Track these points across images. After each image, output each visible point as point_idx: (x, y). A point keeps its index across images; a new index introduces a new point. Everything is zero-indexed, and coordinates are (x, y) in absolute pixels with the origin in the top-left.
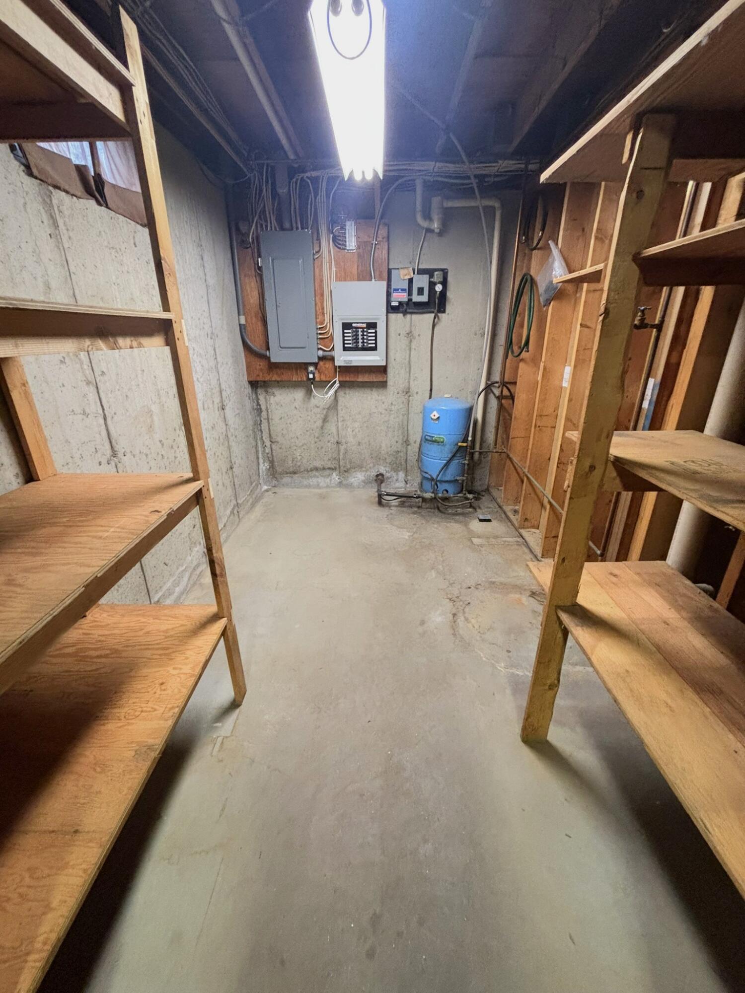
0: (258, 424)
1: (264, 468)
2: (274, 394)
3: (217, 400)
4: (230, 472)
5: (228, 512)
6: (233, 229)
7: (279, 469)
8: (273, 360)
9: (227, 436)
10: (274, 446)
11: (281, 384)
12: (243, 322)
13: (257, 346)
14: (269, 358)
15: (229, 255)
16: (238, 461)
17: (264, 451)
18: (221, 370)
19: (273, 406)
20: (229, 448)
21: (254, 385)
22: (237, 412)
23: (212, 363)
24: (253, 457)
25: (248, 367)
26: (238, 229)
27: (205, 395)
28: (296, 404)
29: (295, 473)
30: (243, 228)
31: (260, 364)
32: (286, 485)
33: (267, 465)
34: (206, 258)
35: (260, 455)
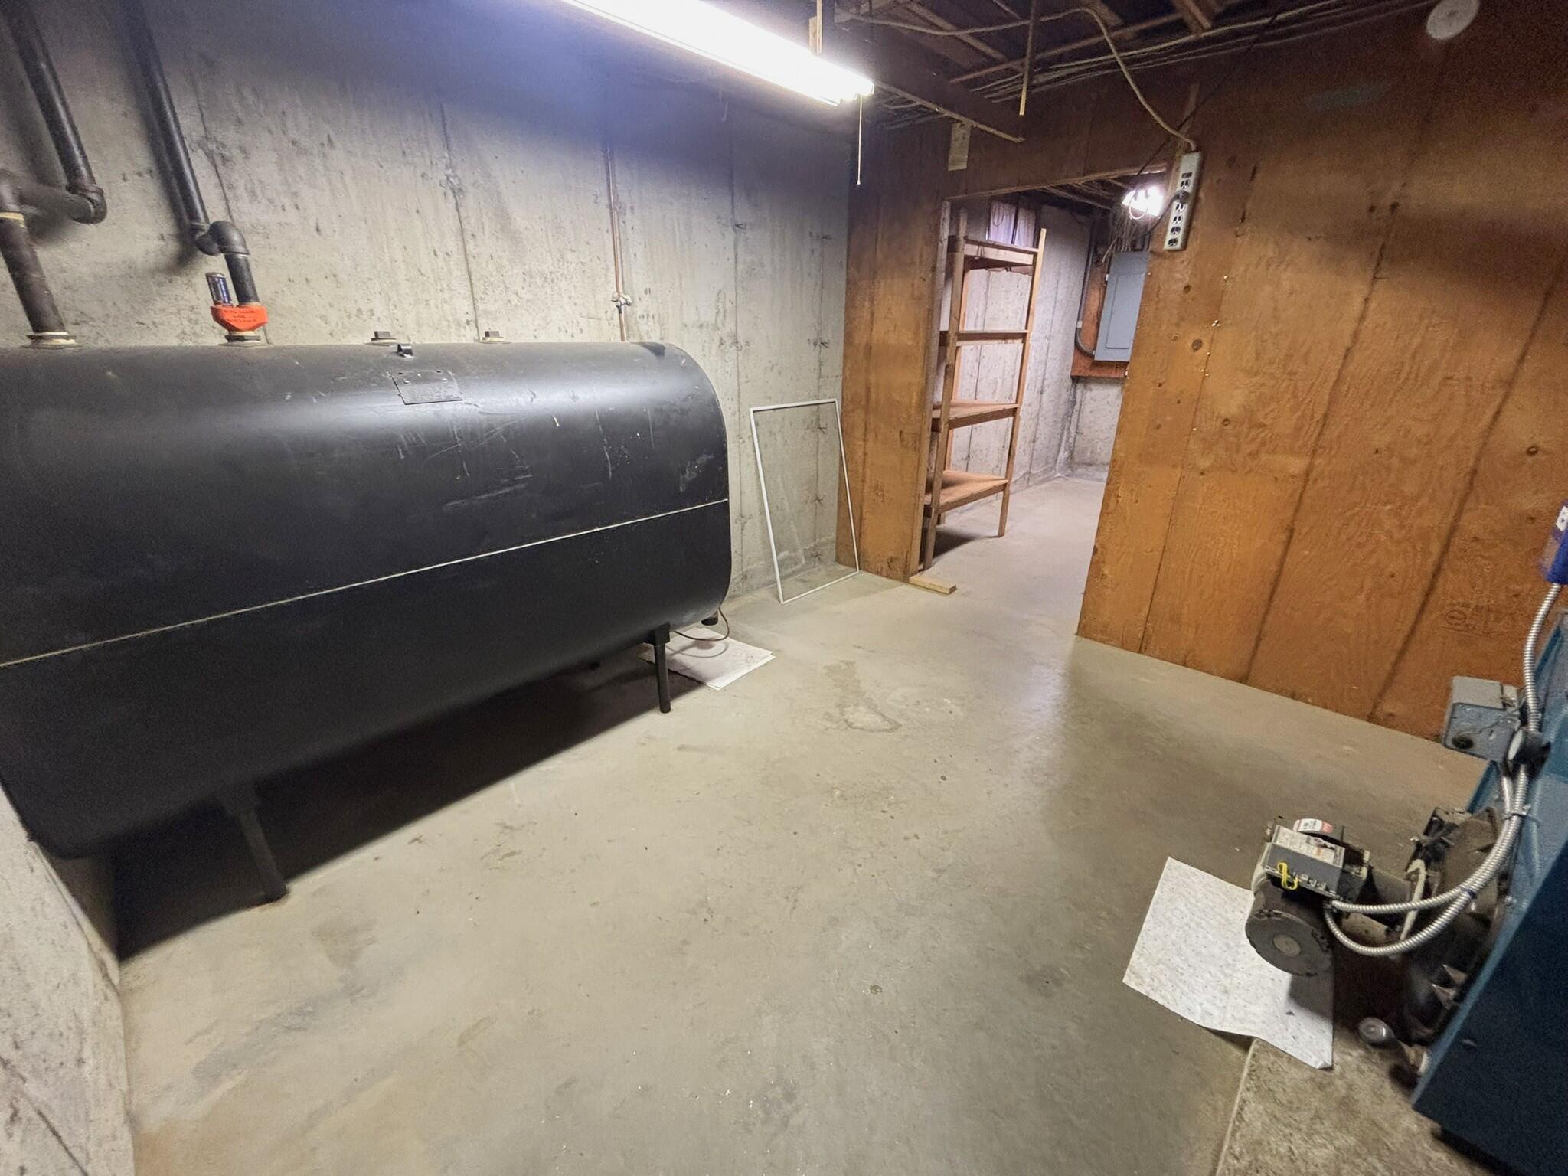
0: (1068, 415)
1: (1063, 457)
2: (1091, 390)
3: (1039, 385)
4: (1032, 444)
5: (1021, 474)
6: (1092, 251)
7: (1077, 460)
8: (1096, 359)
9: (1038, 414)
10: (1078, 437)
11: (1100, 381)
12: (1080, 325)
13: (1086, 346)
14: (1092, 357)
15: (1083, 272)
16: (1041, 439)
17: (1067, 441)
18: (1049, 364)
19: (1088, 399)
20: (1037, 424)
21: (1076, 379)
22: (1052, 398)
23: (1043, 358)
24: (1056, 442)
25: (1075, 364)
26: (1096, 252)
27: (1031, 380)
28: (1109, 399)
29: (1090, 465)
30: (1100, 252)
31: (1085, 362)
32: (1080, 476)
33: (1067, 454)
34: (1061, 281)
35: (1063, 445)
